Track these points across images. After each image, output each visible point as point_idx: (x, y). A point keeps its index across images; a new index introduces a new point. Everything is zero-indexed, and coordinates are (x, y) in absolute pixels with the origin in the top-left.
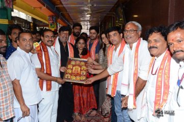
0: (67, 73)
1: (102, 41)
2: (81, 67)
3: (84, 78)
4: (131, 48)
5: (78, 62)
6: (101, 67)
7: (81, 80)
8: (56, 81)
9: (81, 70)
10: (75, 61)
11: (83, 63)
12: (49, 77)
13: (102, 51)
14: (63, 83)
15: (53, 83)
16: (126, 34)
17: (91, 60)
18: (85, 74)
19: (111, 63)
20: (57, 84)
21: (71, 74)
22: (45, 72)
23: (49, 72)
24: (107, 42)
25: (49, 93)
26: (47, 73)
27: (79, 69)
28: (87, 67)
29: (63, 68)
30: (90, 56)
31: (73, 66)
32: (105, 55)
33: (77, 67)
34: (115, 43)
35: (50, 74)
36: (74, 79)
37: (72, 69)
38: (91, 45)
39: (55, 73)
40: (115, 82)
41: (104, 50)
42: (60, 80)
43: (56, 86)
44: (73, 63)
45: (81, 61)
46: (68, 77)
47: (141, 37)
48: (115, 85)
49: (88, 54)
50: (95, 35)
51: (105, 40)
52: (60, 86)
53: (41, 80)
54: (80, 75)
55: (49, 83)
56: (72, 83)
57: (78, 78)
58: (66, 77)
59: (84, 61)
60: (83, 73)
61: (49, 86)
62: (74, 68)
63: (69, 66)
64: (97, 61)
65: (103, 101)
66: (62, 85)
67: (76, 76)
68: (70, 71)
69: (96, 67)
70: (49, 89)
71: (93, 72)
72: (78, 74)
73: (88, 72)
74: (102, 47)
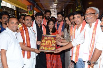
0: (42, 46)
1: (66, 22)
2: (51, 41)
3: (54, 49)
4: (90, 26)
5: (49, 38)
6: (66, 41)
7: (52, 50)
8: (34, 51)
9: (51, 43)
10: (47, 37)
11: (53, 38)
12: (29, 49)
13: (66, 30)
14: (39, 53)
15: (32, 53)
16: (86, 16)
17: (58, 36)
18: (54, 46)
19: (74, 38)
20: (35, 53)
21: (45, 46)
22: (26, 45)
23: (29, 45)
24: (70, 23)
25: (29, 60)
26: (27, 46)
27: (50, 42)
28: (56, 41)
29: (39, 42)
30: (58, 33)
31: (46, 40)
32: (68, 32)
33: (49, 41)
34: (78, 23)
35: (30, 47)
36: (47, 50)
37: (45, 43)
38: (58, 25)
39: (33, 46)
40: (78, 52)
41: (68, 29)
42: (37, 51)
43: (34, 55)
44: (46, 38)
45: (51, 37)
46: (42, 48)
47: (98, 18)
48: (77, 54)
49: (56, 32)
50: (61, 19)
51: (68, 22)
52: (37, 55)
53: (23, 50)
54: (51, 47)
55: (29, 53)
56: (45, 52)
57: (50, 48)
58: (41, 48)
59: (54, 37)
60: (53, 45)
61: (29, 55)
62: (47, 42)
63: (43, 41)
64: (63, 36)
65: (68, 66)
66: (38, 54)
67: (48, 47)
68: (44, 44)
69: (62, 41)
70: (29, 57)
71: (61, 44)
72: (49, 46)
73: (57, 44)
74: (66, 27)
